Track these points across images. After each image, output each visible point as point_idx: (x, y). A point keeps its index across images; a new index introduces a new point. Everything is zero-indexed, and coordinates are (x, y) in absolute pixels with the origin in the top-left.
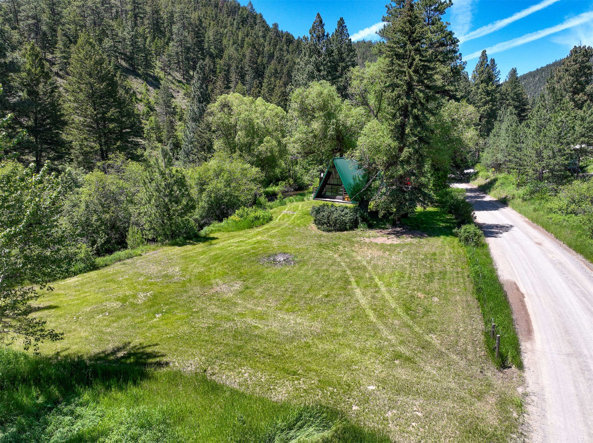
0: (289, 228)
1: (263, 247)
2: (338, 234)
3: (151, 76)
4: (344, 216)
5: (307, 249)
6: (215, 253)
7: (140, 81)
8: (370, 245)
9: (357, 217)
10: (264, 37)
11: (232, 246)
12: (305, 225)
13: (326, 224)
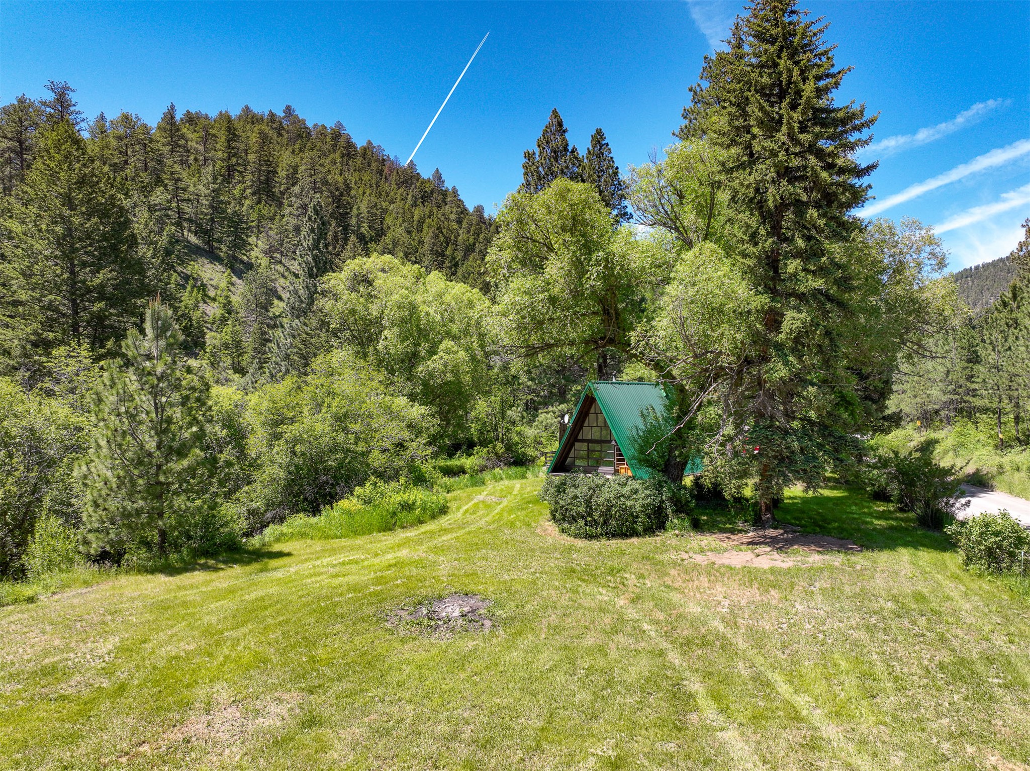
0: (489, 531)
1: (409, 578)
2: (615, 543)
3: (242, 262)
4: (628, 498)
5: (534, 583)
6: (261, 593)
7: (219, 267)
8: (714, 572)
9: (662, 502)
10: (459, 222)
11: (319, 574)
12: (529, 525)
13: (583, 517)
